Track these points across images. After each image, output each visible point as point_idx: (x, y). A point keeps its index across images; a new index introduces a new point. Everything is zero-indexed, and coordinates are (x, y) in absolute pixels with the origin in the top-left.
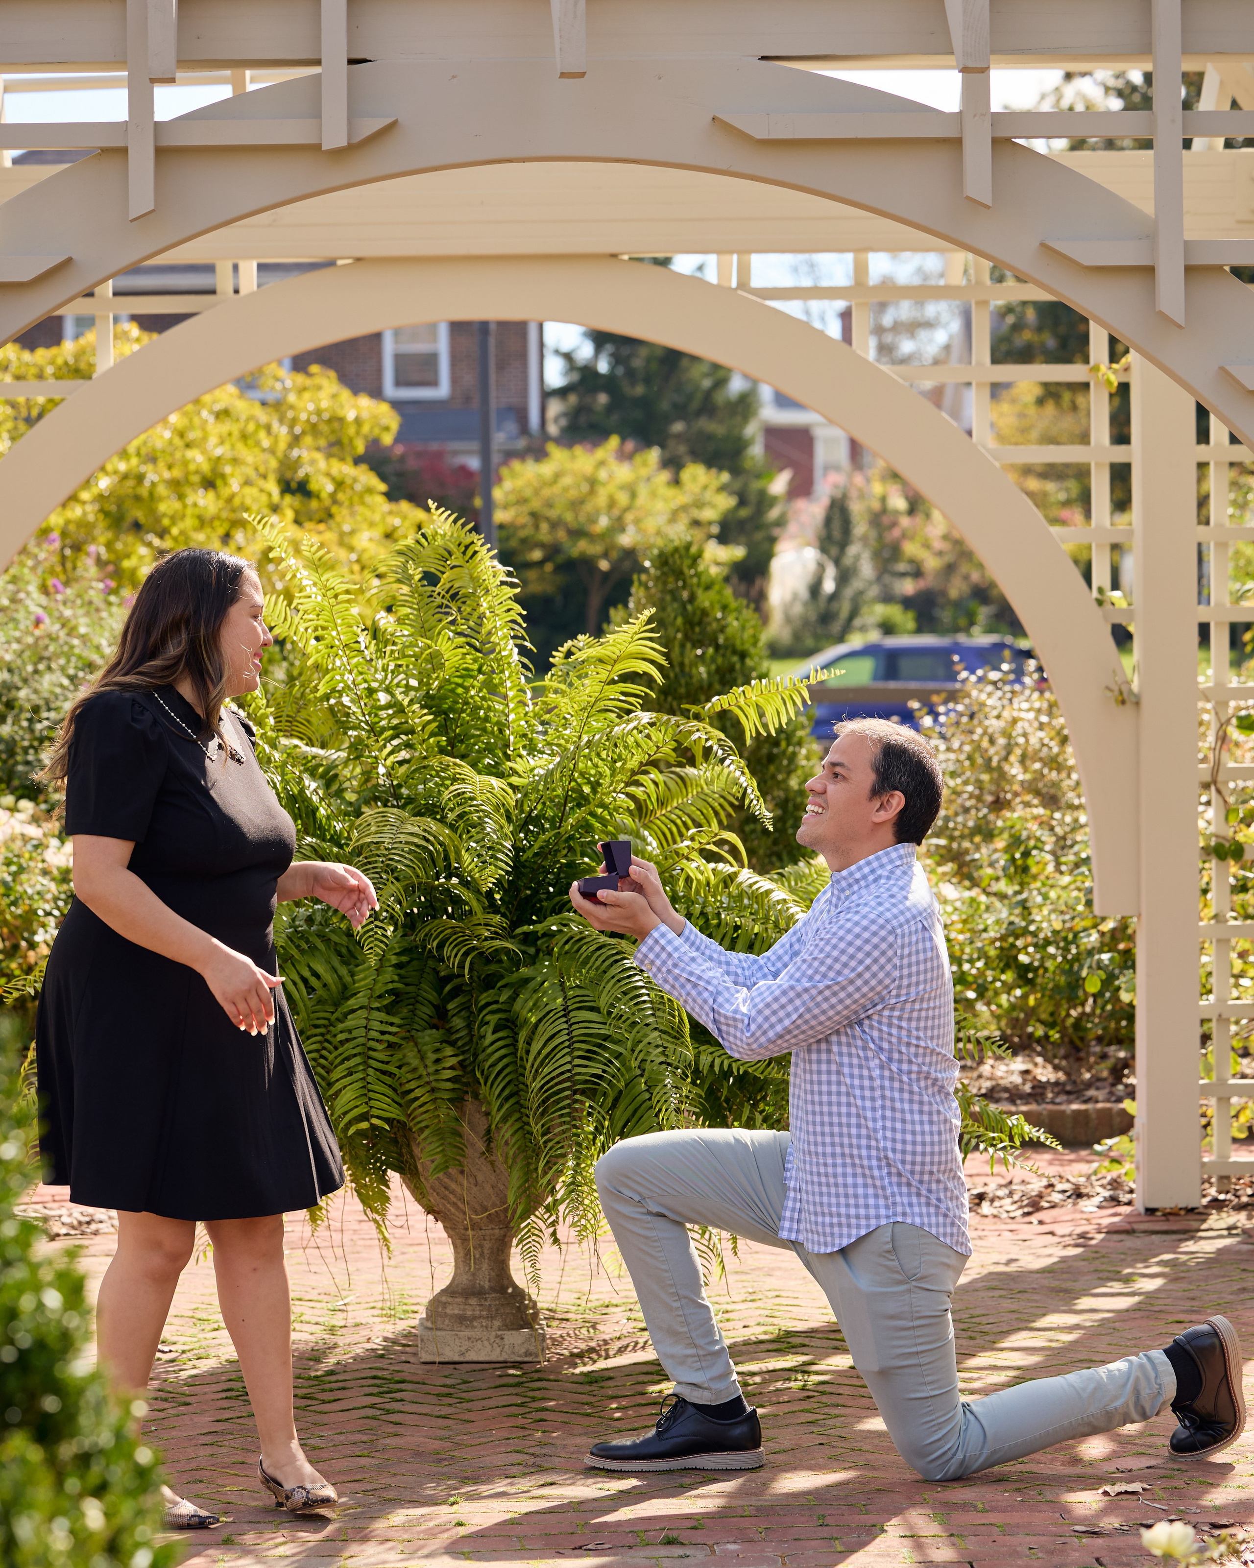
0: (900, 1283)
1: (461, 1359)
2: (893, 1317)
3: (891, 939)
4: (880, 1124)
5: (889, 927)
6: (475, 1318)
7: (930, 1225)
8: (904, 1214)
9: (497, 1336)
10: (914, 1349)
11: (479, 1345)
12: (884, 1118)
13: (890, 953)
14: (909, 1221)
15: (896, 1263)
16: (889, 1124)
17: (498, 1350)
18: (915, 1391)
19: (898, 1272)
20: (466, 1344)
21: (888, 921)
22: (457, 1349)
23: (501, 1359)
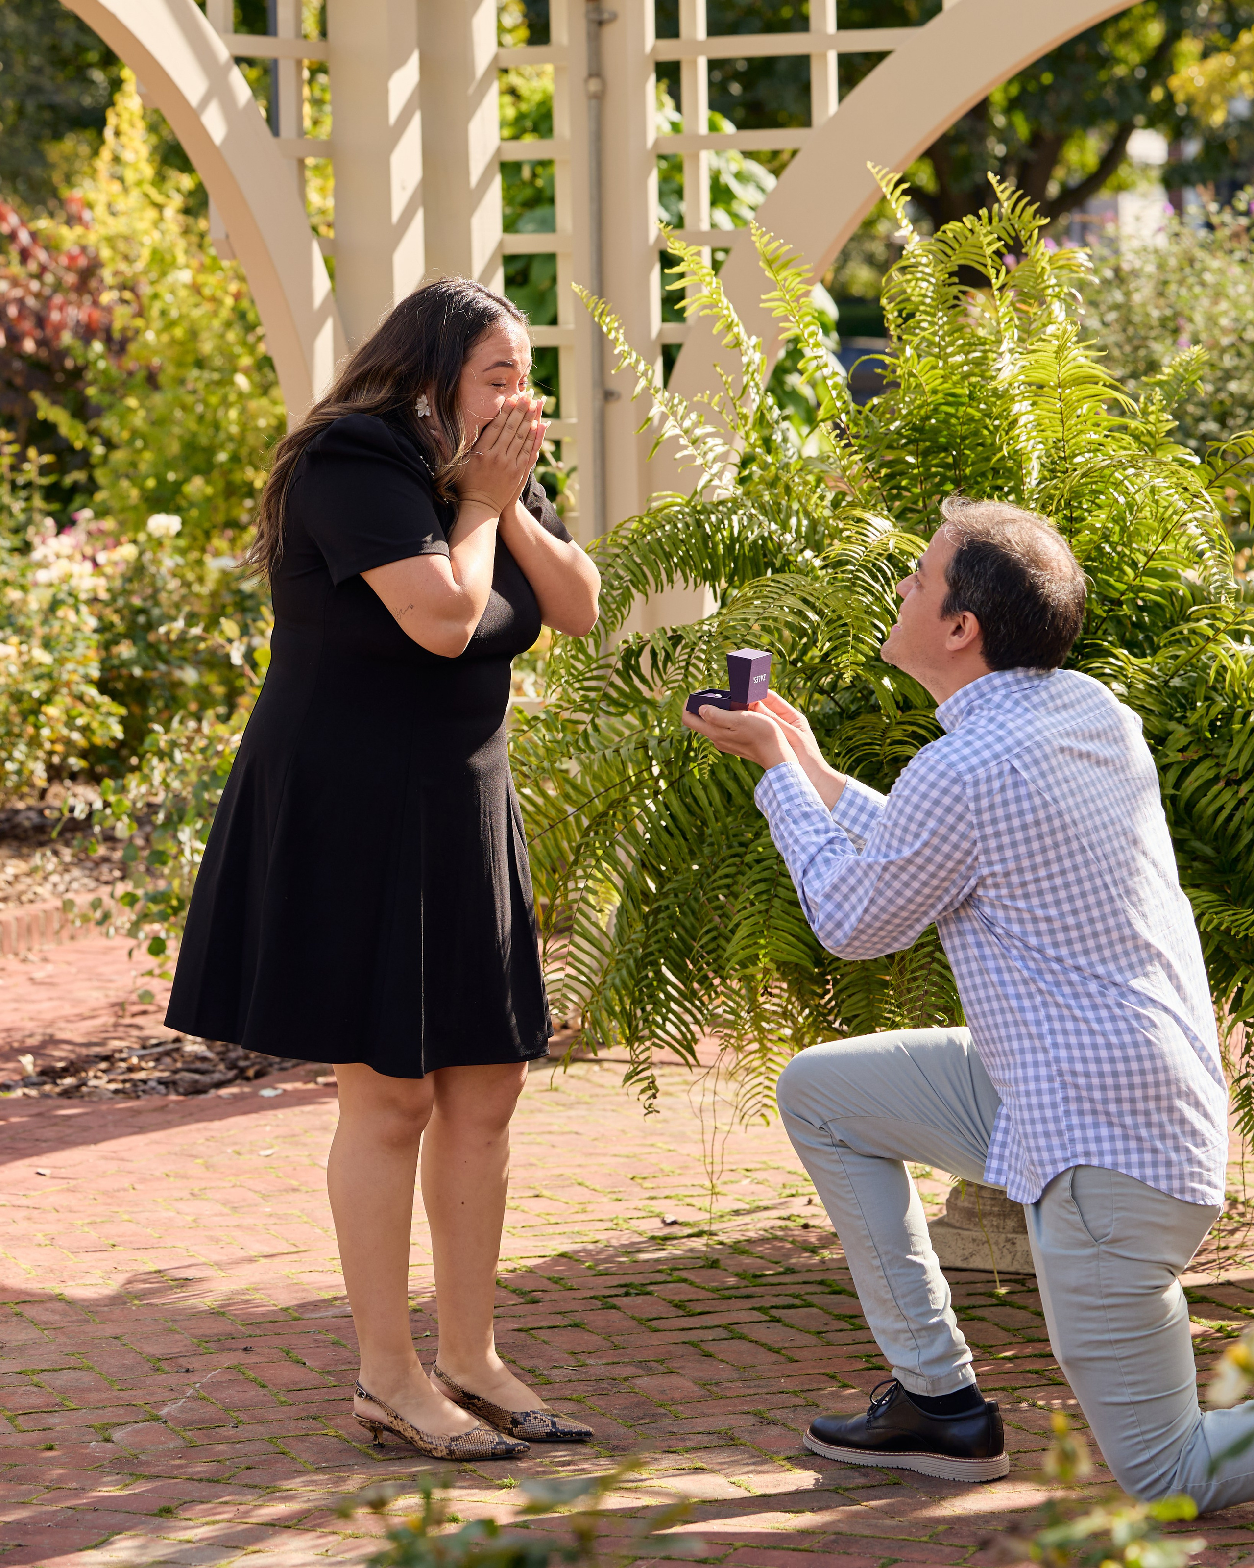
0: (1085, 1244)
1: (964, 1265)
2: (1076, 1290)
3: (956, 789)
4: (1046, 1027)
5: (952, 774)
6: (984, 1215)
7: (1128, 1165)
8: (1087, 1154)
9: (1007, 1240)
10: (1106, 1337)
11: (986, 1249)
12: (1049, 1018)
13: (959, 808)
14: (1095, 1161)
15: (1077, 1218)
16: (1057, 1025)
17: (1009, 1258)
18: (1111, 1393)
19: (1080, 1230)
20: (971, 1247)
21: (951, 766)
22: (960, 1252)
23: (1012, 1269)
